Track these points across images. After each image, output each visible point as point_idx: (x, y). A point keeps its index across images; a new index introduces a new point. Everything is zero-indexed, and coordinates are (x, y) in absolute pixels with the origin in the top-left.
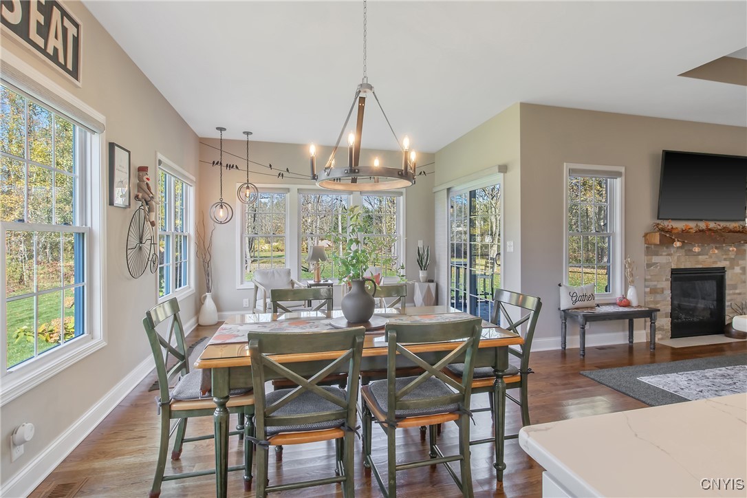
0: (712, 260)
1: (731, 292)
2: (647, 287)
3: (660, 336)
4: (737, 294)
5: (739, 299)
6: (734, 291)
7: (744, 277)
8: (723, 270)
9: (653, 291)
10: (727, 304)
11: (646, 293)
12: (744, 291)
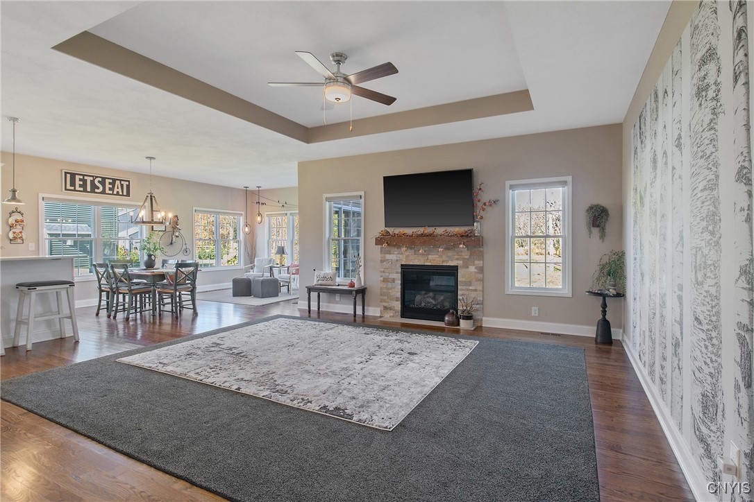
0: (442, 259)
1: (464, 287)
2: (381, 277)
3: (392, 314)
4: (472, 290)
5: (473, 295)
6: (467, 287)
7: (481, 276)
8: (456, 268)
9: (385, 280)
10: (459, 297)
11: (381, 281)
12: (480, 291)
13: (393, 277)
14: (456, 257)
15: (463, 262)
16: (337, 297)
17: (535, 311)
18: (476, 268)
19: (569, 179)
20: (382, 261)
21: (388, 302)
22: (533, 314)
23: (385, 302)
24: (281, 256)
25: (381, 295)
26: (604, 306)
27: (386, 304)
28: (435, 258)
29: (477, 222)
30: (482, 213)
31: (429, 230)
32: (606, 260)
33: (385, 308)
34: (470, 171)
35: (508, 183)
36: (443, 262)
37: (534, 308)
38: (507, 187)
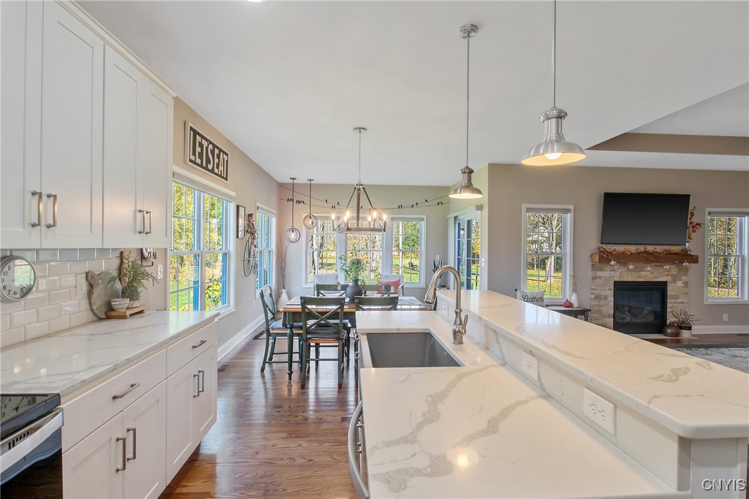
0: (653, 276)
1: (673, 301)
2: (592, 294)
4: (679, 303)
5: (681, 307)
6: (675, 300)
7: (685, 290)
8: (665, 283)
9: (598, 297)
10: (668, 310)
11: (591, 299)
12: (686, 300)
13: (606, 294)
14: (666, 273)
15: (672, 278)
17: (725, 317)
18: (683, 283)
19: (748, 211)
20: (594, 278)
21: (600, 320)
22: (724, 320)
23: (596, 319)
25: (592, 313)
27: (597, 322)
28: (649, 274)
29: (688, 242)
30: (693, 235)
31: (650, 248)
34: (688, 196)
35: (708, 210)
36: (655, 278)
37: (724, 315)
38: (707, 213)
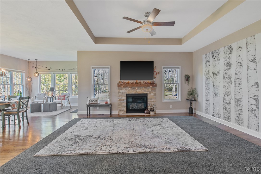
0: (142, 91)
1: (150, 101)
2: (118, 99)
3: (123, 113)
4: (152, 101)
5: (153, 103)
6: (151, 101)
7: (155, 97)
8: (147, 94)
9: (120, 100)
10: (148, 104)
11: (118, 100)
12: (155, 101)
13: (123, 99)
14: (147, 90)
15: (149, 92)
16: (98, 108)
18: (154, 94)
19: (180, 67)
21: (121, 108)
22: (171, 108)
23: (120, 108)
24: (52, 92)
25: (118, 106)
26: (191, 103)
27: (120, 109)
29: (154, 79)
30: (156, 76)
31: (138, 81)
32: (189, 90)
33: (120, 110)
34: (153, 62)
35: (163, 67)
36: (142, 92)
37: (171, 106)
38: (163, 68)
